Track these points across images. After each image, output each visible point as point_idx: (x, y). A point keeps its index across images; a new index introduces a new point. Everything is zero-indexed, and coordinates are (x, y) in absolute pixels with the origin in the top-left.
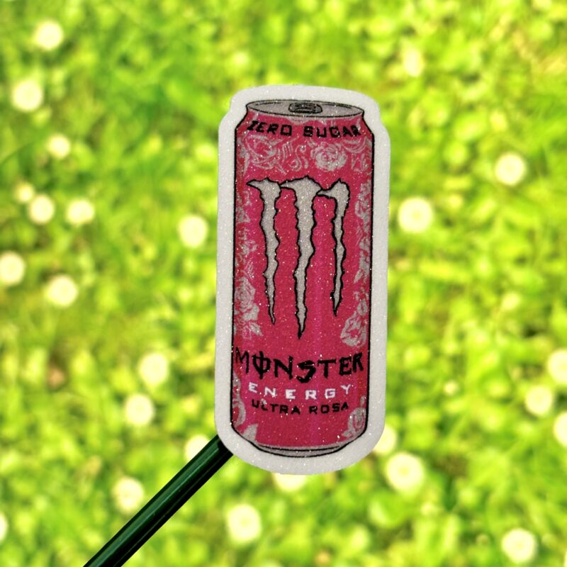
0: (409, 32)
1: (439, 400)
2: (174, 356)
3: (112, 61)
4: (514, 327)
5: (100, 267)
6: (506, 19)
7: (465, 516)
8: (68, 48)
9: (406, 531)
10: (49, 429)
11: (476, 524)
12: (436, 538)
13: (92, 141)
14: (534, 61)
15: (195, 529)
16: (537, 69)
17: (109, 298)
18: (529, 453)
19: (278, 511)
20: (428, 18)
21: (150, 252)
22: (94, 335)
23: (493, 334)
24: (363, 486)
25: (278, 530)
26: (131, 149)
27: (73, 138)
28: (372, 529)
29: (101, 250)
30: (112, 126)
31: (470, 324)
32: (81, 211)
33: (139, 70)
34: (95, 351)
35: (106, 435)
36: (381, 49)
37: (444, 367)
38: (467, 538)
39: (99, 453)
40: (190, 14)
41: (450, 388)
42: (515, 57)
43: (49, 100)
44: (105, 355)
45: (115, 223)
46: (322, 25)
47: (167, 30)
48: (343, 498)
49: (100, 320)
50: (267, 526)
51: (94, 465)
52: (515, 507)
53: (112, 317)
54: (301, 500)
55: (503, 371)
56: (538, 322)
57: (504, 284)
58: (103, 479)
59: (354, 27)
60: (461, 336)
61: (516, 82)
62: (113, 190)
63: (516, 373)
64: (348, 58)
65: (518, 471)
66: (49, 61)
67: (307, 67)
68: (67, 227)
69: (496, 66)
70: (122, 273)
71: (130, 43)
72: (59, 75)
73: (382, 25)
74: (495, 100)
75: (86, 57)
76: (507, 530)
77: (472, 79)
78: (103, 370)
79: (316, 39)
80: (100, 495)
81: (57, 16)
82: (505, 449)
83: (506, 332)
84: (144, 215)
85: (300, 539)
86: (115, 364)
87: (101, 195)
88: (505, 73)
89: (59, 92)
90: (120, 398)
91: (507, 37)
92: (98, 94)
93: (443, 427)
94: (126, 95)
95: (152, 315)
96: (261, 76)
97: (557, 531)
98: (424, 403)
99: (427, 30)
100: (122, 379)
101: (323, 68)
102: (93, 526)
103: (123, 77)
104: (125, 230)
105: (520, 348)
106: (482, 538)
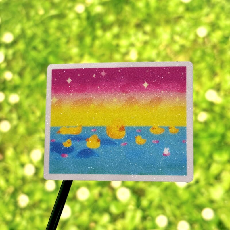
0: (132, 45)
3: (30, 48)
5: (19, 118)
7: (144, 210)
8: (15, 43)
9: (122, 215)
11: (147, 213)
12: (133, 218)
13: (21, 74)
17: (22, 129)
18: (166, 189)
19: (77, 207)
21: (38, 113)
24: (109, 198)
25: (77, 214)
26: (34, 78)
27: (14, 73)
28: (111, 214)
30: (28, 70)
32: (14, 98)
33: (39, 52)
34: (15, 148)
35: (17, 178)
36: (123, 50)
38: (144, 218)
39: (13, 185)
42: (167, 56)
43: (6, 60)
44: (19, 150)
45: (26, 104)
47: (51, 39)
48: (101, 203)
49: (18, 137)
51: (11, 189)
52: (161, 207)
53: (22, 136)
54: (86, 203)
58: (14, 195)
59: (115, 42)
62: (27, 91)
66: (8, 46)
67: (98, 54)
68: (9, 104)
70: (27, 121)
71: (37, 43)
72: (11, 52)
73: (124, 42)
75: (21, 46)
76: (158, 215)
78: (17, 154)
79: (102, 46)
80: (12, 200)
81: (12, 31)
84: (37, 101)
85: (85, 218)
86: (22, 152)
87: (22, 93)
89: (10, 57)
90: (23, 165)
91: (165, 49)
92: (24, 58)
94: (34, 60)
95: (37, 136)
96: (82, 56)
97: (175, 216)
99: (139, 45)
100: (24, 158)
101: (103, 55)
102: (9, 212)
103: (33, 54)
104: (30, 106)
106: (149, 218)
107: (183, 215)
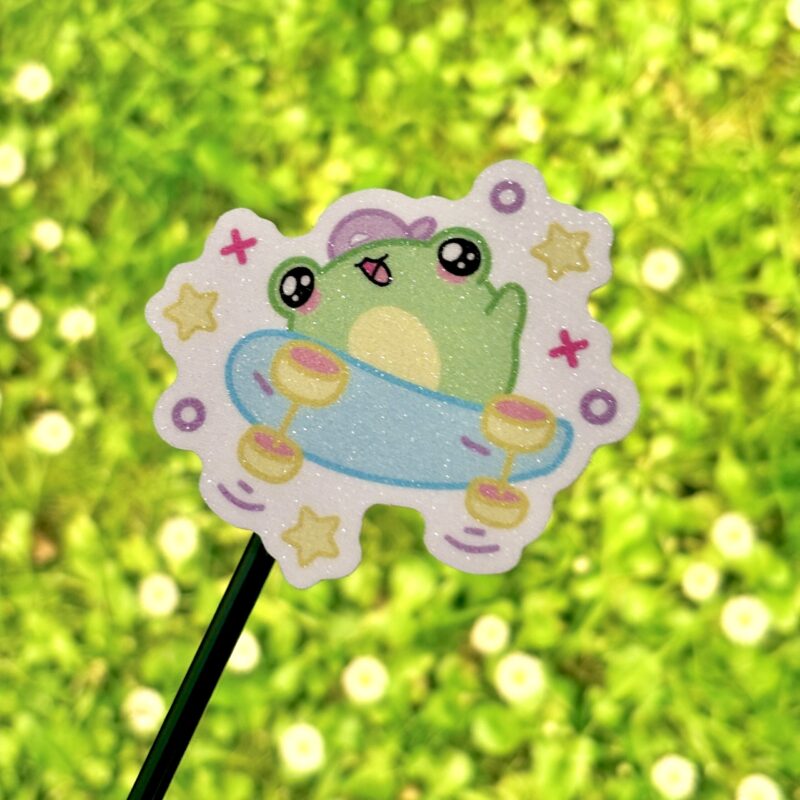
0: (525, 81)
1: (567, 580)
2: (206, 521)
3: (119, 119)
4: (666, 482)
5: (103, 400)
6: (655, 65)
7: (600, 737)
8: (59, 99)
9: (522, 757)
10: (34, 621)
11: (616, 749)
12: (563, 767)
13: (92, 228)
14: (694, 122)
15: (236, 758)
16: (696, 134)
17: (116, 443)
18: (688, 652)
19: (349, 730)
20: (551, 64)
22: (96, 493)
23: (639, 492)
24: (464, 698)
25: (349, 759)
26: (146, 238)
27: (66, 223)
28: (476, 755)
29: (106, 376)
30: (120, 206)
31: (608, 479)
32: (77, 323)
33: (156, 130)
34: (96, 516)
36: (488, 106)
37: (573, 535)
38: (604, 768)
39: (104, 654)
40: (226, 55)
41: (581, 565)
42: (668, 116)
43: (32, 171)
44: (111, 521)
45: (123, 340)
46: (407, 71)
47: (195, 76)
48: (436, 713)
49: (105, 472)
50: (334, 753)
51: (98, 670)
52: (667, 725)
53: (120, 467)
54: (379, 717)
55: (652, 541)
56: (699, 477)
57: (655, 424)
58: (110, 688)
59: (450, 75)
60: (596, 495)
61: (669, 151)
62: (122, 295)
63: (670, 544)
64: (442, 118)
65: (673, 677)
66: (34, 118)
67: (386, 129)
68: (59, 344)
69: (642, 128)
70: (135, 406)
71: (144, 94)
72: (46, 137)
73: (487, 73)
74: (641, 175)
75: (84, 113)
76: (657, 757)
77: (609, 146)
78: (109, 540)
79: (399, 88)
80: (105, 712)
81: (44, 57)
82: (654, 648)
83: (657, 490)
85: (378, 769)
86: (125, 532)
87: (104, 301)
88: (654, 139)
90: (132, 579)
91: (657, 89)
92: (100, 163)
93: (570, 618)
94: (139, 166)
95: (176, 465)
96: (325, 139)
97: (724, 758)
98: (546, 584)
99: (548, 79)
100: (135, 553)
101: (408, 129)
104: (137, 348)
105: (676, 511)
106: (625, 768)
107: (754, 753)
